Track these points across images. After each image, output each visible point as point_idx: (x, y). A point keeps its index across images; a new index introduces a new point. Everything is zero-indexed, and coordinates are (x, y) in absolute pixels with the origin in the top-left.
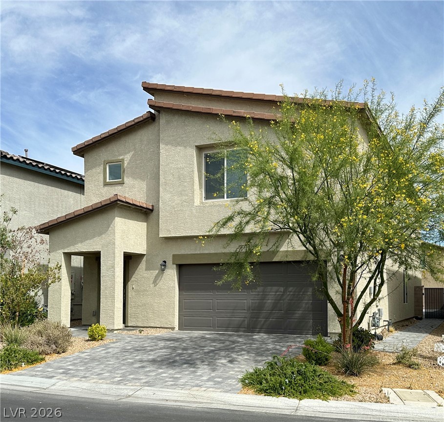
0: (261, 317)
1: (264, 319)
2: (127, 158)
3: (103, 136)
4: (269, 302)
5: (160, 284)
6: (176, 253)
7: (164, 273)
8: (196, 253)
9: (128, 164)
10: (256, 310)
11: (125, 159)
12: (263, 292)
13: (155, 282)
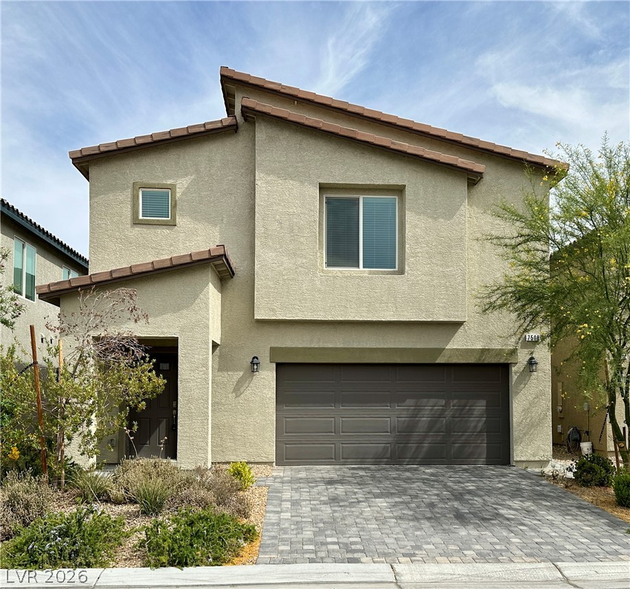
0: (412, 442)
1: (416, 445)
2: (182, 185)
3: (141, 141)
4: (424, 420)
5: (247, 393)
6: (276, 345)
7: (254, 376)
8: (312, 346)
9: (183, 194)
10: (405, 432)
11: (178, 186)
12: (415, 406)
13: (237, 390)
